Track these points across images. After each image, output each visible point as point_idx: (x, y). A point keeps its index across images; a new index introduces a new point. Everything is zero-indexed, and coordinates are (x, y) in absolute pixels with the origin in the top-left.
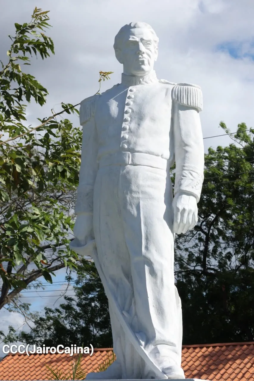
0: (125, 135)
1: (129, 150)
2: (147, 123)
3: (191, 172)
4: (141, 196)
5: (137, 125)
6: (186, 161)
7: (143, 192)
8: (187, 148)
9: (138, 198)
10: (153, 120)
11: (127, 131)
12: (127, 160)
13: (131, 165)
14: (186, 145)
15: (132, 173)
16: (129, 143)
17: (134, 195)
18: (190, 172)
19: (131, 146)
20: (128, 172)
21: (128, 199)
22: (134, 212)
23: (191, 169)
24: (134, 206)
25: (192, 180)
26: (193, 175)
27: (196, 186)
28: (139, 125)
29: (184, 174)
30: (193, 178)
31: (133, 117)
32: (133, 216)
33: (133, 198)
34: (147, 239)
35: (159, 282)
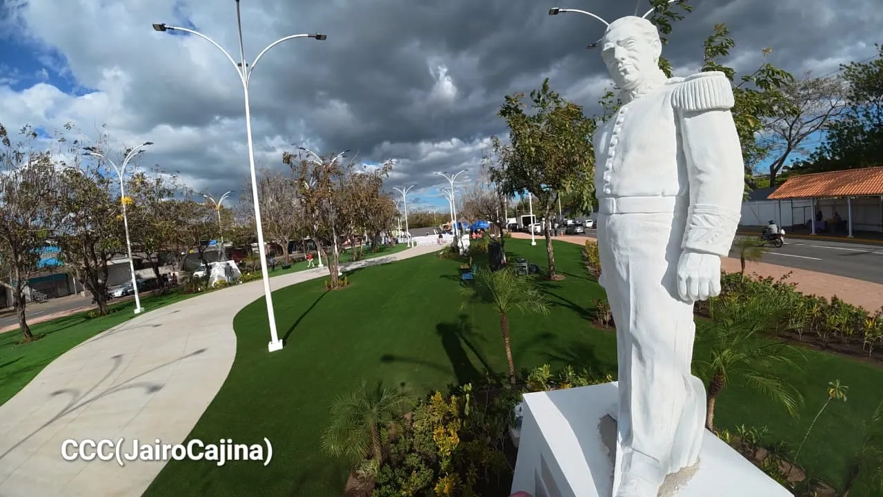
0: (608, 177)
1: (612, 195)
2: (633, 155)
3: (707, 215)
4: (630, 254)
5: (621, 161)
6: (700, 198)
7: (633, 250)
8: (702, 177)
9: (628, 257)
10: (641, 148)
11: (611, 170)
12: (611, 209)
13: (616, 213)
14: (700, 172)
15: (617, 225)
16: (611, 187)
17: (622, 252)
18: (704, 217)
19: (615, 191)
20: (613, 224)
21: (616, 256)
22: (624, 275)
23: (707, 210)
24: (623, 266)
25: (708, 229)
26: (709, 220)
27: (715, 238)
28: (623, 160)
29: (694, 221)
30: (708, 226)
31: (618, 151)
32: (622, 278)
33: (622, 256)
34: (636, 312)
35: (648, 372)
